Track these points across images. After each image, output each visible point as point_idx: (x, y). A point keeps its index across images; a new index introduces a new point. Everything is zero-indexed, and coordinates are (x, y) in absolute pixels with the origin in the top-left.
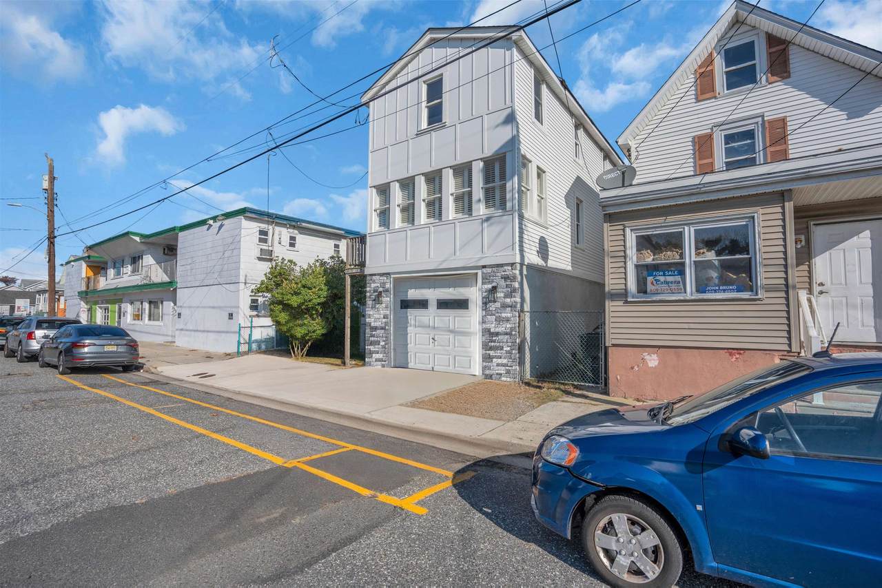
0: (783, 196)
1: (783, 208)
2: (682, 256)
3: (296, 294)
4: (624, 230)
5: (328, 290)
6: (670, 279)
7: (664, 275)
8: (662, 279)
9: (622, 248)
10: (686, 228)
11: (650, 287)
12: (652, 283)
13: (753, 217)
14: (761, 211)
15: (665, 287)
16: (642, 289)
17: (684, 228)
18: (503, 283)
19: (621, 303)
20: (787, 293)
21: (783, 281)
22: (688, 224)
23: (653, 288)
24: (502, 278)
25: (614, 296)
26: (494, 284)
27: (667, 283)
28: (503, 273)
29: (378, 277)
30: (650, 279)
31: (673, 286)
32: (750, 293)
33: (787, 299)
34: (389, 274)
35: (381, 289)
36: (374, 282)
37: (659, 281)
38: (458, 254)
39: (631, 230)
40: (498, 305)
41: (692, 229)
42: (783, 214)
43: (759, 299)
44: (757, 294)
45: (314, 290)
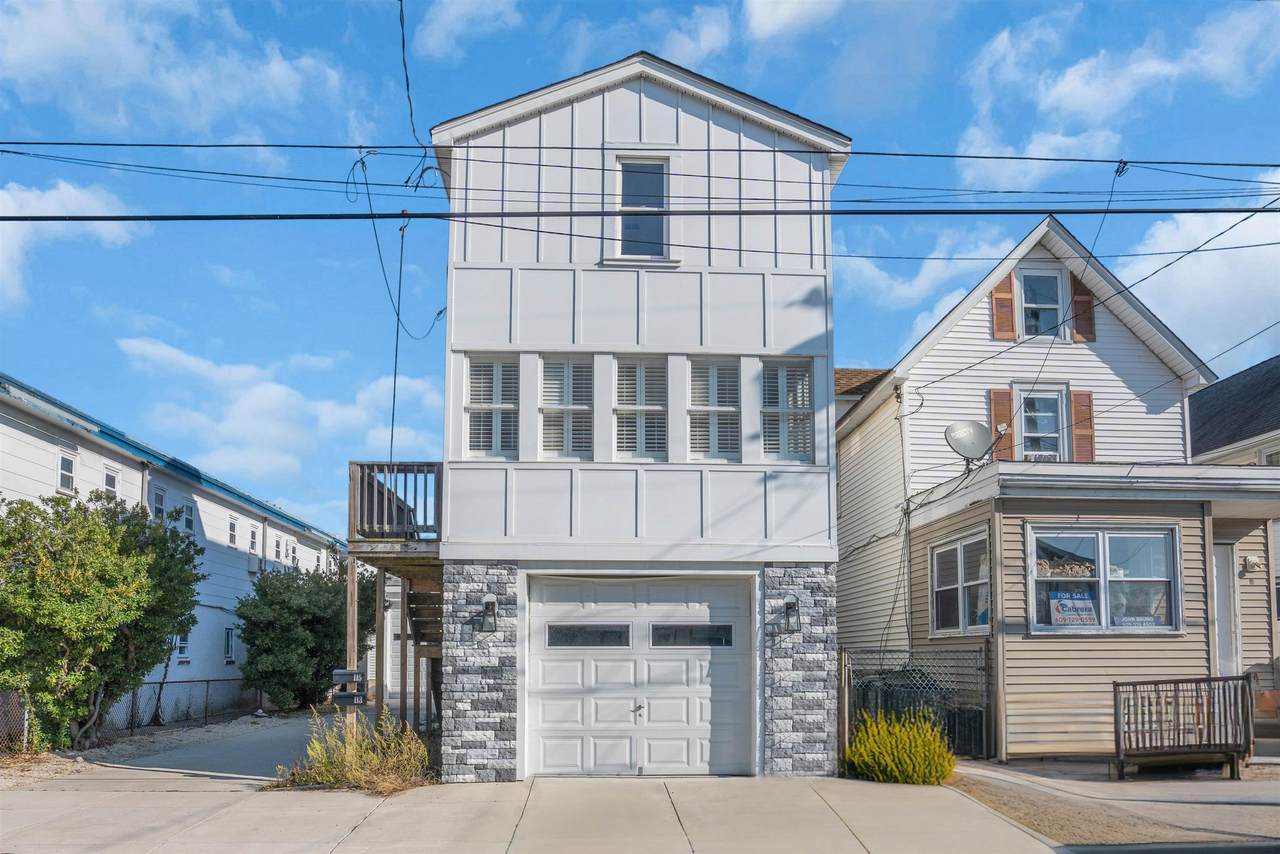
0: (1203, 508)
1: (1203, 522)
2: (1094, 572)
3: (77, 597)
4: (1023, 527)
5: (155, 587)
6: (1079, 604)
7: (1072, 598)
8: (1069, 603)
9: (1021, 554)
10: (1100, 534)
11: (1055, 615)
12: (1057, 609)
13: (1172, 530)
14: (1183, 523)
15: (1073, 615)
16: (1045, 618)
17: (1097, 534)
18: (807, 598)
19: (1019, 638)
20: (1207, 628)
21: (1201, 614)
22: (1103, 529)
23: (1059, 616)
24: (805, 588)
25: (1009, 628)
26: (788, 599)
27: (1076, 610)
28: (809, 580)
29: (481, 569)
30: (1054, 603)
31: (1084, 615)
32: (1170, 627)
33: (1207, 636)
34: (515, 563)
35: (490, 598)
36: (469, 579)
37: (1066, 606)
38: (708, 533)
39: (1033, 528)
40: (798, 637)
41: (1107, 536)
42: (1203, 530)
43: (1181, 636)
44: (1177, 629)
45: (122, 587)
